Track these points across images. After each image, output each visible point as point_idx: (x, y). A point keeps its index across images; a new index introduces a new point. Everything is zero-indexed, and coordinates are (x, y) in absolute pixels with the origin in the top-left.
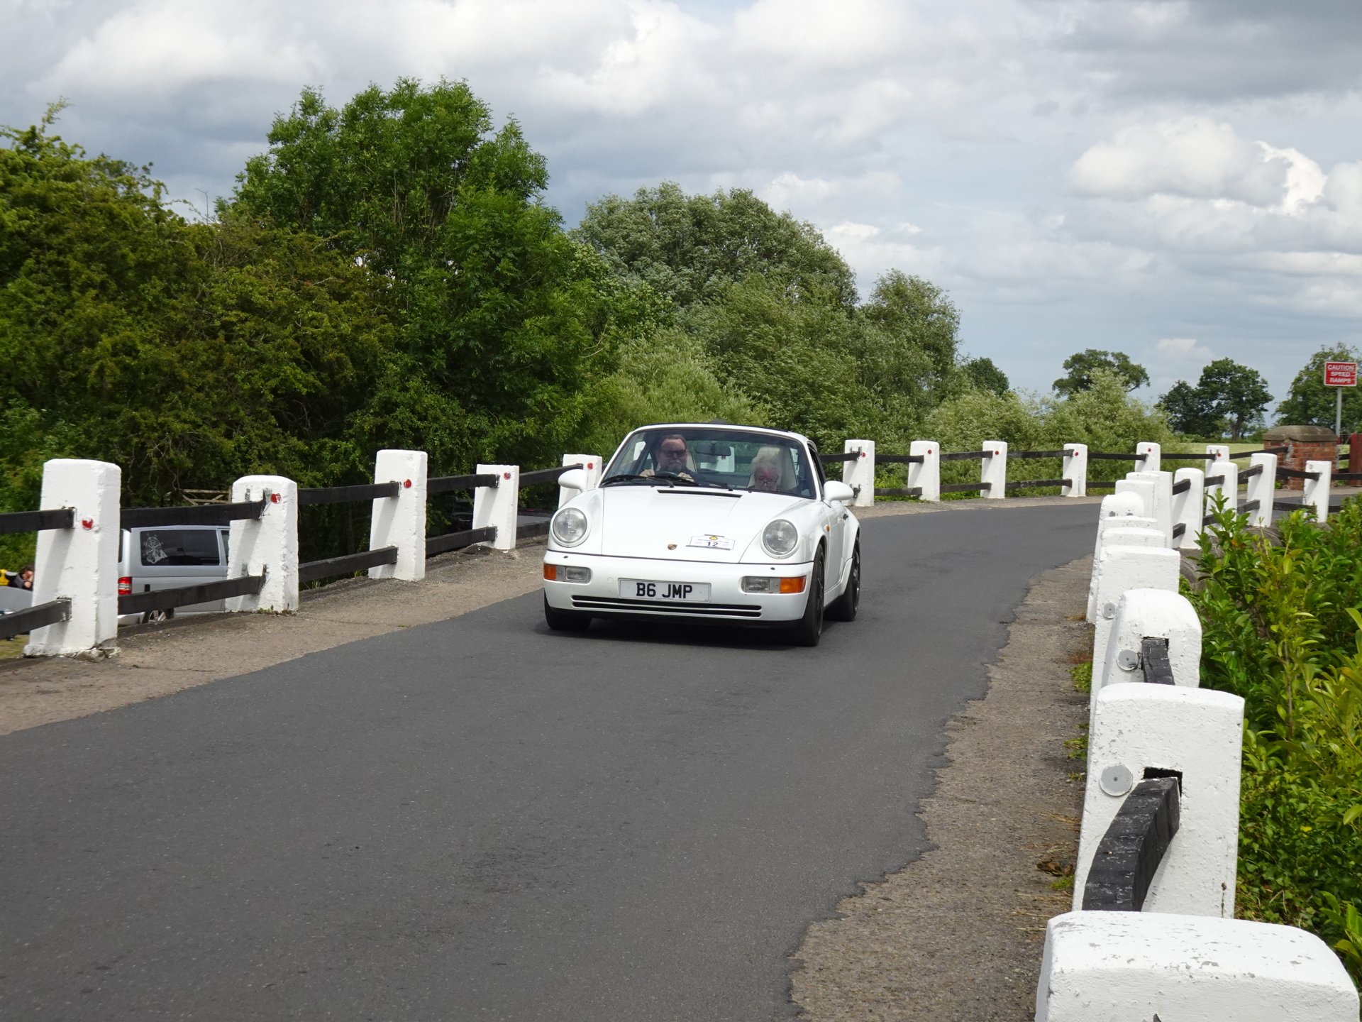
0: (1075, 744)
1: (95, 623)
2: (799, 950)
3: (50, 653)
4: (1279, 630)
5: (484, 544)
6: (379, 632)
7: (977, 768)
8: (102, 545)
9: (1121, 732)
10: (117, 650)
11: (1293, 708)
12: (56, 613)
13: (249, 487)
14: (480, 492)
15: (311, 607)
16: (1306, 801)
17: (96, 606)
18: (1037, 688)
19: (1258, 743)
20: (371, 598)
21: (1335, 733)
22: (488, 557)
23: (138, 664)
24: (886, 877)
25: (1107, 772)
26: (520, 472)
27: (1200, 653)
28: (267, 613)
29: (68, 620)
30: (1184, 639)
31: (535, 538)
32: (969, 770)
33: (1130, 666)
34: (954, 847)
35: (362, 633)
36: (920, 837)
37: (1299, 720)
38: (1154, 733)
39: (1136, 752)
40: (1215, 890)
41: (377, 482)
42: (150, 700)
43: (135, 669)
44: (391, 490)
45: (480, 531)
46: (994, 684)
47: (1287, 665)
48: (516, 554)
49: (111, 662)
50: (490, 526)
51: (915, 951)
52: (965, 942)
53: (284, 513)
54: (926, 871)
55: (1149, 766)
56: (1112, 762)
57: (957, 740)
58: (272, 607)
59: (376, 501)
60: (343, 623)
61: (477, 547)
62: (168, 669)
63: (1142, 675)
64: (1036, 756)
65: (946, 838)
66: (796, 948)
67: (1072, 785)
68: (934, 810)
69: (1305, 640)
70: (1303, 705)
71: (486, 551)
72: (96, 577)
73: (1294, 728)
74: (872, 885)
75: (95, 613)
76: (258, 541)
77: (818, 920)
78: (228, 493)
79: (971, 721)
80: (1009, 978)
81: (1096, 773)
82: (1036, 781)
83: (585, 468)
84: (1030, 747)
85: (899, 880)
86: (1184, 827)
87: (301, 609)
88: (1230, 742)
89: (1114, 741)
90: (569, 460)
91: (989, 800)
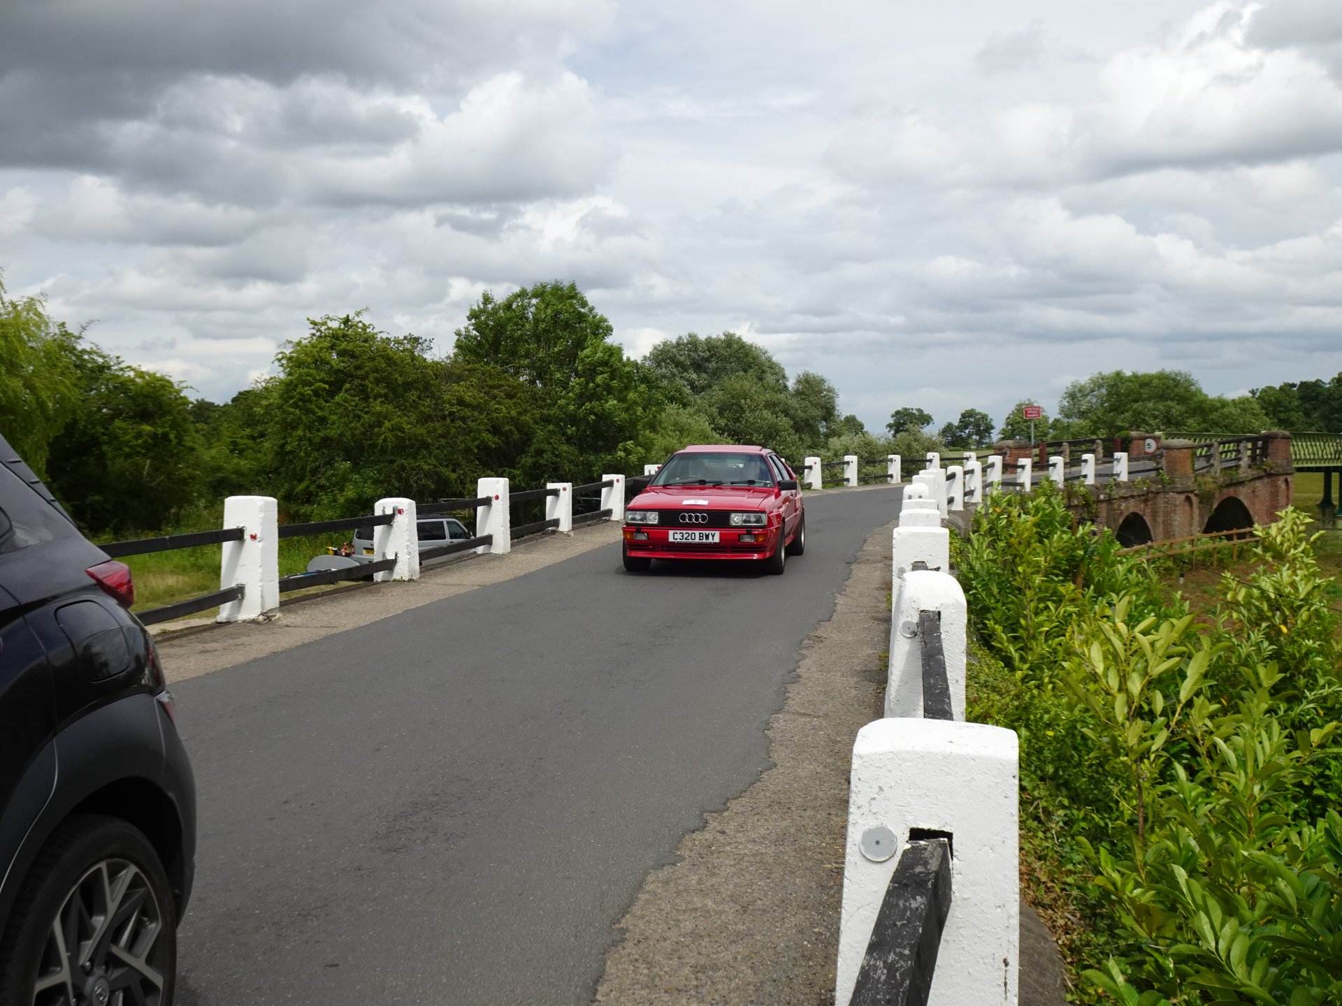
2: (628, 912)
3: (233, 620)
5: (553, 528)
6: (462, 591)
7: (817, 682)
8: (263, 549)
9: (881, 789)
10: (279, 615)
12: (236, 594)
14: (549, 499)
17: (262, 589)
18: (865, 610)
22: (555, 536)
24: (729, 805)
25: (867, 834)
26: (573, 486)
27: (966, 621)
28: (399, 581)
29: (243, 598)
30: (953, 611)
31: (584, 524)
32: (811, 684)
33: (911, 633)
34: (788, 765)
35: (453, 592)
36: (763, 755)
38: (919, 788)
39: (899, 811)
40: (996, 967)
41: (479, 496)
43: (287, 629)
44: (487, 502)
45: (550, 521)
46: (838, 607)
48: (572, 534)
49: (273, 624)
50: (556, 518)
51: (731, 905)
52: (777, 888)
53: (406, 520)
54: (762, 793)
55: (915, 826)
56: (872, 823)
57: (807, 657)
58: (402, 577)
59: (479, 508)
61: (549, 530)
62: (307, 628)
64: (858, 669)
65: (783, 754)
66: (625, 911)
68: (779, 726)
71: (554, 532)
72: (260, 570)
74: (715, 815)
75: (260, 593)
76: (391, 538)
77: (654, 868)
78: (373, 510)
79: (819, 639)
80: (808, 942)
81: (854, 835)
82: (856, 692)
83: (615, 482)
84: (855, 660)
85: (738, 807)
86: (957, 894)
87: (420, 577)
88: (1006, 797)
89: (874, 799)
90: (606, 478)
91: (821, 713)
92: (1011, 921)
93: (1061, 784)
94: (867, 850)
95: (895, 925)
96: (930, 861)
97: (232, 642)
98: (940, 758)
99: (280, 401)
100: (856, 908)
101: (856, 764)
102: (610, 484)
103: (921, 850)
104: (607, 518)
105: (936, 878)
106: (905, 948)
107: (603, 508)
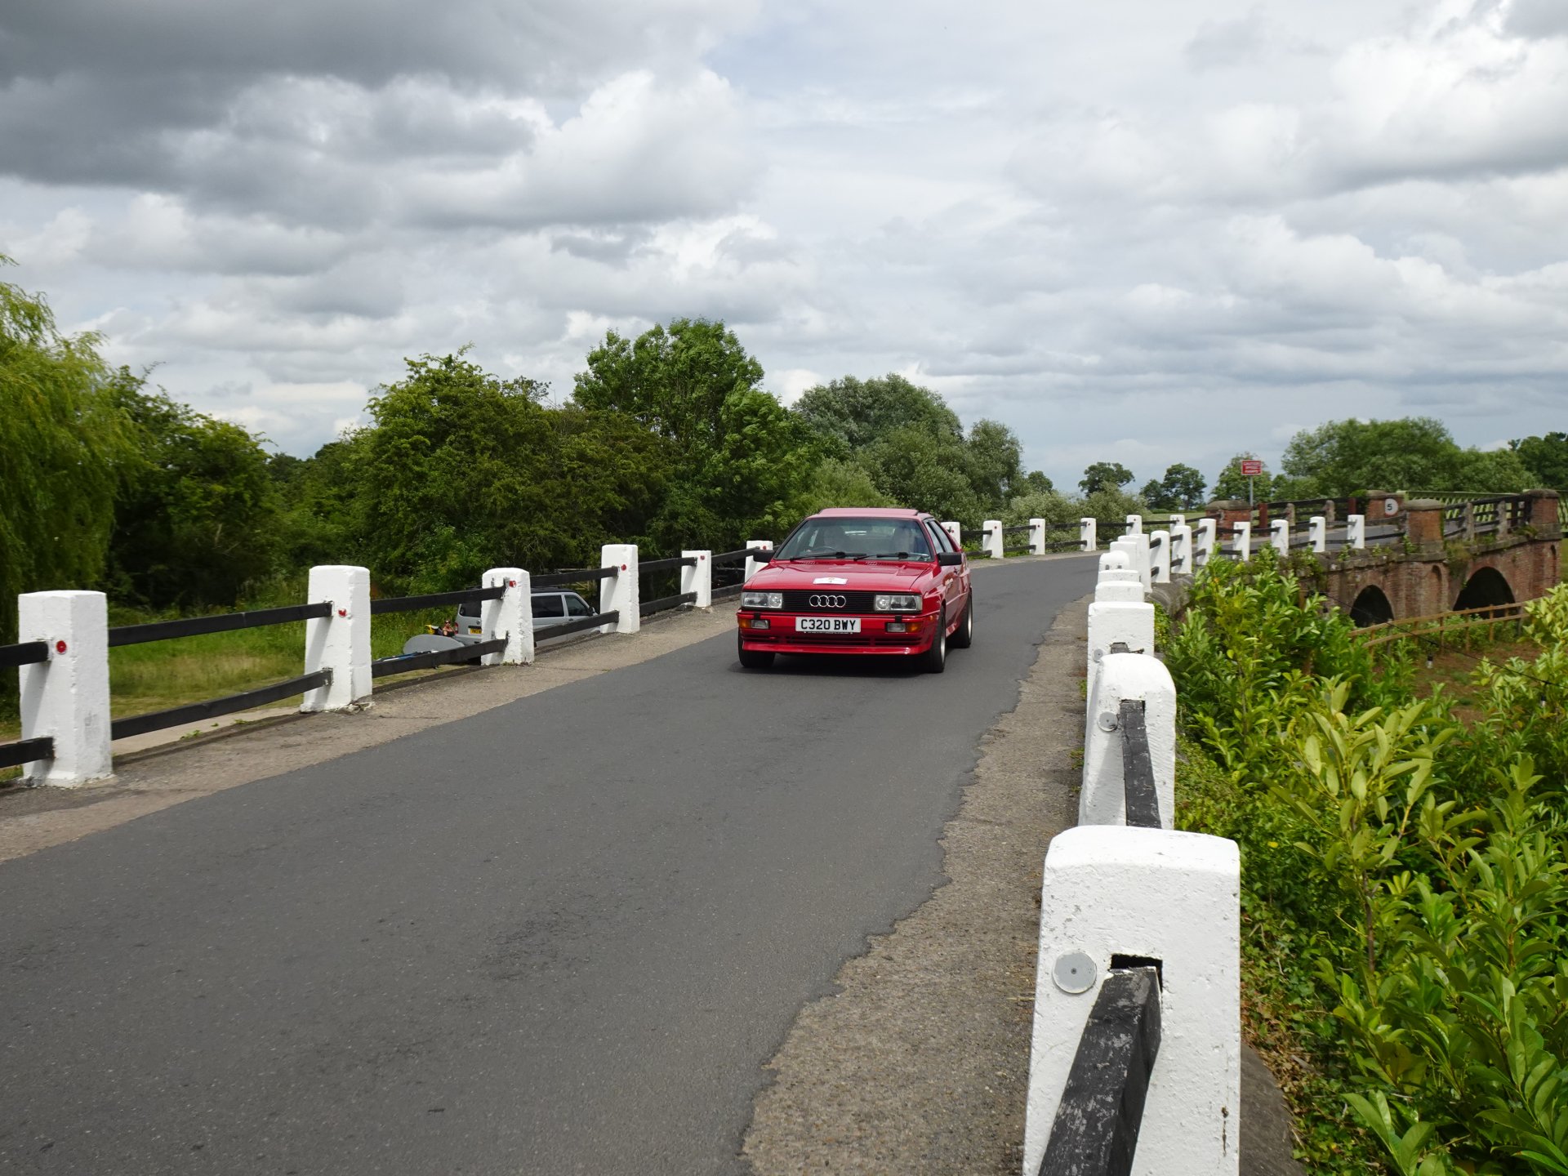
1: (349, 686)
2: (779, 1051)
3: (318, 710)
5: (690, 603)
6: (584, 676)
7: (998, 784)
8: (354, 627)
9: (1078, 908)
10: (371, 704)
12: (322, 679)
13: (494, 577)
14: (685, 569)
17: (353, 673)
18: (1055, 700)
22: (692, 613)
23: (383, 714)
24: (896, 926)
25: (1062, 962)
26: (712, 554)
27: (1175, 712)
28: (510, 665)
29: (330, 684)
30: (1160, 700)
32: (992, 786)
33: (1110, 726)
34: (965, 880)
35: (573, 677)
36: (936, 869)
38: (1122, 908)
39: (1099, 934)
40: (1213, 1117)
41: (603, 566)
43: (381, 720)
44: (612, 572)
45: (686, 595)
46: (1023, 697)
48: (711, 610)
49: (365, 714)
50: (693, 591)
51: (900, 1043)
52: (954, 1024)
53: (519, 594)
54: (935, 913)
55: (1118, 952)
56: (1068, 949)
57: (987, 755)
58: (514, 661)
59: (603, 580)
60: (563, 669)
61: (684, 606)
62: (407, 718)
64: (1047, 768)
65: (960, 868)
66: (776, 1050)
68: (955, 835)
71: (690, 608)
72: (350, 652)
74: (880, 938)
75: (350, 678)
76: (501, 614)
77: (810, 1000)
78: (480, 582)
79: (1001, 734)
80: (991, 1087)
81: (1047, 963)
82: (1044, 796)
84: (1043, 759)
85: (907, 929)
86: (1167, 1032)
87: (535, 661)
88: (1225, 919)
89: (1070, 920)
90: (750, 545)
91: (1004, 820)
92: (1231, 1064)
93: (1286, 905)
94: (1061, 980)
95: (1096, 1067)
96: (1136, 993)
97: (318, 735)
98: (1148, 872)
99: (371, 455)
100: (1048, 1047)
101: (1048, 878)
103: (1124, 979)
105: (1143, 1013)
106: (1107, 1094)
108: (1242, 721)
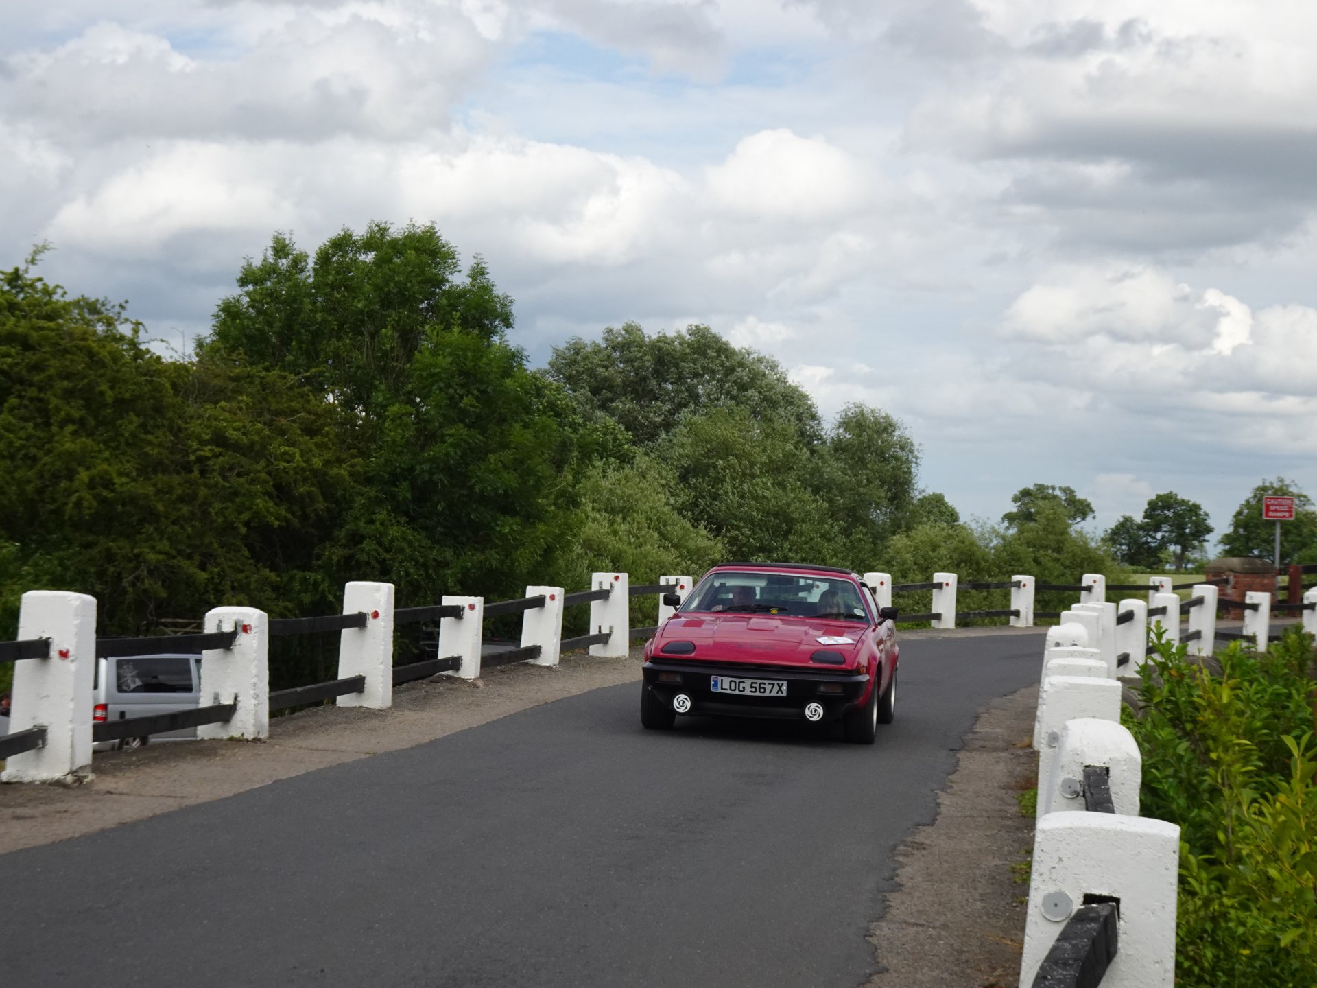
0: (1022, 869)
1: (69, 751)
3: (27, 779)
4: (1218, 757)
5: (450, 673)
7: (926, 893)
8: (76, 673)
9: (1060, 859)
10: (91, 777)
11: (1233, 833)
12: (33, 740)
13: (221, 618)
14: (445, 622)
15: (280, 735)
16: (1243, 924)
17: (71, 734)
18: (985, 814)
19: (1199, 867)
20: (339, 726)
21: (1272, 858)
22: (454, 686)
23: (109, 789)
25: (1047, 898)
26: (485, 603)
27: (1139, 781)
28: (238, 740)
29: (43, 747)
30: (1124, 768)
31: (499, 668)
32: (918, 894)
33: (1072, 793)
34: (902, 970)
35: (331, 760)
36: (869, 959)
37: (1239, 846)
38: (1093, 860)
39: (1075, 879)
41: (345, 613)
42: (123, 826)
43: (109, 795)
44: (359, 621)
45: (446, 660)
46: (943, 809)
47: (1226, 792)
48: (480, 683)
49: (85, 788)
50: (456, 655)
53: (255, 643)
55: (1088, 892)
56: (1051, 889)
57: (907, 865)
58: (243, 735)
59: (344, 631)
60: (311, 750)
61: (442, 676)
62: (140, 795)
63: (1084, 803)
64: (983, 881)
65: (895, 961)
67: (1018, 909)
68: (883, 933)
69: (1243, 767)
70: (1242, 831)
71: (451, 679)
72: (71, 706)
73: (1233, 853)
75: (69, 740)
76: (229, 671)
78: (200, 624)
79: (921, 846)
81: (1036, 899)
82: (983, 905)
83: (548, 600)
84: (978, 872)
86: (1124, 950)
87: (271, 736)
88: (1167, 869)
89: (1054, 868)
90: (532, 591)
91: (937, 924)
92: (1167, 975)
94: (1047, 911)
102: (539, 602)
104: (531, 661)
107: (526, 642)
108: (1226, 847)
